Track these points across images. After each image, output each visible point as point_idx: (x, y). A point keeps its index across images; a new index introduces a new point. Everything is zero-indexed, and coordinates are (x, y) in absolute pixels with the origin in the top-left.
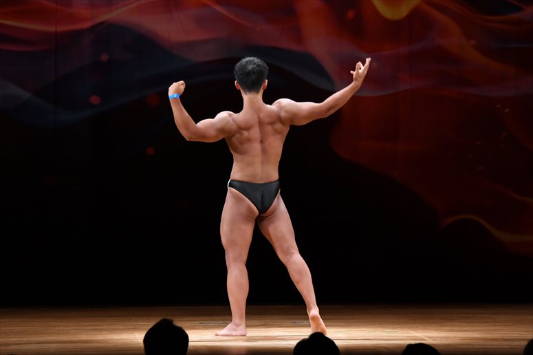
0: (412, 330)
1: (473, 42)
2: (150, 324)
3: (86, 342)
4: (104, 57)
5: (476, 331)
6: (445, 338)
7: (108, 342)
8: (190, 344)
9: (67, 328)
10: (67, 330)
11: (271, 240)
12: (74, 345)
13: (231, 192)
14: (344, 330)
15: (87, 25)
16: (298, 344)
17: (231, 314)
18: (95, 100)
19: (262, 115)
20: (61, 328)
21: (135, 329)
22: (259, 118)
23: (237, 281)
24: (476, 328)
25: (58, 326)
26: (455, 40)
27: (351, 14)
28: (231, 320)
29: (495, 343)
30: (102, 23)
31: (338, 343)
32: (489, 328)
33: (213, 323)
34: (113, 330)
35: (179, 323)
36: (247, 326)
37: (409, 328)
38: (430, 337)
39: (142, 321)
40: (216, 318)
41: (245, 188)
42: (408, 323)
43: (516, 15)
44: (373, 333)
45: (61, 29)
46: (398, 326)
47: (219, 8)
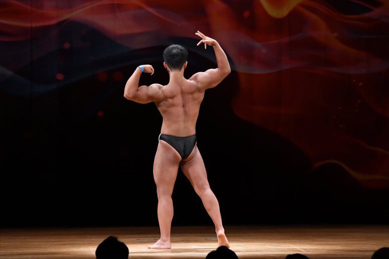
0: (292, 244)
1: (336, 34)
2: (101, 240)
3: (54, 253)
4: (67, 46)
5: (338, 245)
6: (316, 249)
7: (69, 254)
8: (130, 255)
9: (39, 243)
10: (40, 245)
11: (190, 179)
12: (45, 256)
13: (161, 143)
14: (242, 244)
15: (54, 22)
16: (209, 255)
17: (159, 233)
18: (60, 77)
19: (184, 88)
20: (36, 243)
21: (90, 244)
22: (181, 89)
23: (165, 209)
24: (338, 243)
25: (34, 242)
26: (323, 32)
27: (247, 14)
28: (160, 237)
29: (352, 253)
30: (65, 21)
31: (237, 254)
32: (348, 242)
33: (146, 239)
34: (73, 245)
35: (121, 239)
36: (172, 241)
37: (290, 242)
38: (305, 250)
39: (95, 238)
40: (148, 236)
41: (172, 140)
42: (288, 239)
43: (367, 15)
44: (263, 247)
45: (35, 25)
46: (281, 241)
47: (150, 10)
